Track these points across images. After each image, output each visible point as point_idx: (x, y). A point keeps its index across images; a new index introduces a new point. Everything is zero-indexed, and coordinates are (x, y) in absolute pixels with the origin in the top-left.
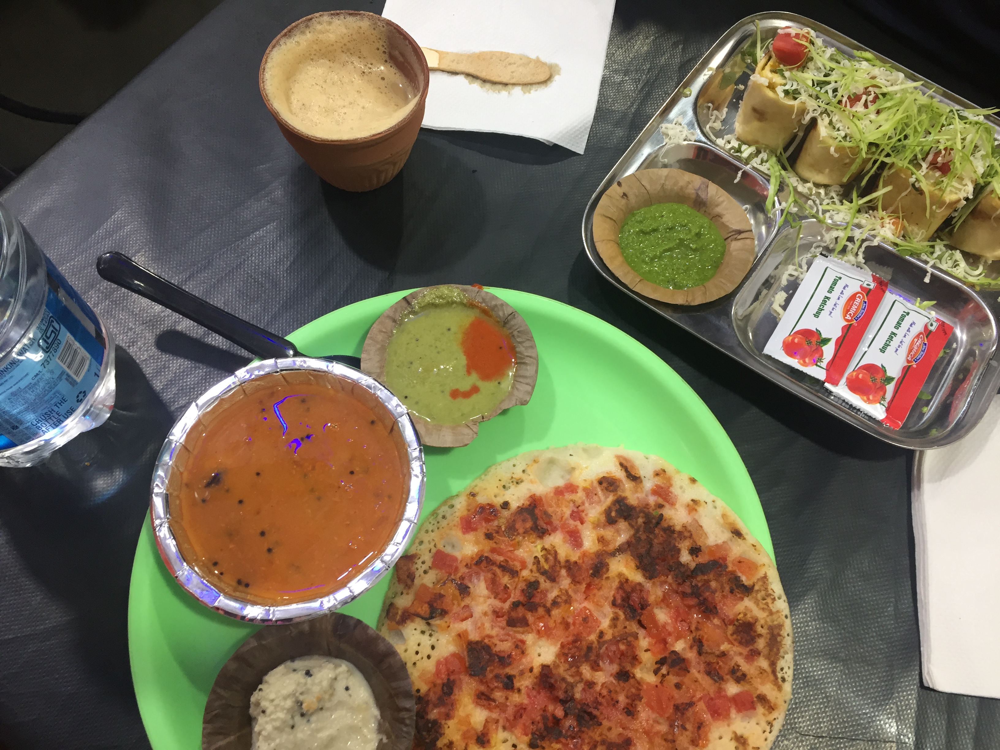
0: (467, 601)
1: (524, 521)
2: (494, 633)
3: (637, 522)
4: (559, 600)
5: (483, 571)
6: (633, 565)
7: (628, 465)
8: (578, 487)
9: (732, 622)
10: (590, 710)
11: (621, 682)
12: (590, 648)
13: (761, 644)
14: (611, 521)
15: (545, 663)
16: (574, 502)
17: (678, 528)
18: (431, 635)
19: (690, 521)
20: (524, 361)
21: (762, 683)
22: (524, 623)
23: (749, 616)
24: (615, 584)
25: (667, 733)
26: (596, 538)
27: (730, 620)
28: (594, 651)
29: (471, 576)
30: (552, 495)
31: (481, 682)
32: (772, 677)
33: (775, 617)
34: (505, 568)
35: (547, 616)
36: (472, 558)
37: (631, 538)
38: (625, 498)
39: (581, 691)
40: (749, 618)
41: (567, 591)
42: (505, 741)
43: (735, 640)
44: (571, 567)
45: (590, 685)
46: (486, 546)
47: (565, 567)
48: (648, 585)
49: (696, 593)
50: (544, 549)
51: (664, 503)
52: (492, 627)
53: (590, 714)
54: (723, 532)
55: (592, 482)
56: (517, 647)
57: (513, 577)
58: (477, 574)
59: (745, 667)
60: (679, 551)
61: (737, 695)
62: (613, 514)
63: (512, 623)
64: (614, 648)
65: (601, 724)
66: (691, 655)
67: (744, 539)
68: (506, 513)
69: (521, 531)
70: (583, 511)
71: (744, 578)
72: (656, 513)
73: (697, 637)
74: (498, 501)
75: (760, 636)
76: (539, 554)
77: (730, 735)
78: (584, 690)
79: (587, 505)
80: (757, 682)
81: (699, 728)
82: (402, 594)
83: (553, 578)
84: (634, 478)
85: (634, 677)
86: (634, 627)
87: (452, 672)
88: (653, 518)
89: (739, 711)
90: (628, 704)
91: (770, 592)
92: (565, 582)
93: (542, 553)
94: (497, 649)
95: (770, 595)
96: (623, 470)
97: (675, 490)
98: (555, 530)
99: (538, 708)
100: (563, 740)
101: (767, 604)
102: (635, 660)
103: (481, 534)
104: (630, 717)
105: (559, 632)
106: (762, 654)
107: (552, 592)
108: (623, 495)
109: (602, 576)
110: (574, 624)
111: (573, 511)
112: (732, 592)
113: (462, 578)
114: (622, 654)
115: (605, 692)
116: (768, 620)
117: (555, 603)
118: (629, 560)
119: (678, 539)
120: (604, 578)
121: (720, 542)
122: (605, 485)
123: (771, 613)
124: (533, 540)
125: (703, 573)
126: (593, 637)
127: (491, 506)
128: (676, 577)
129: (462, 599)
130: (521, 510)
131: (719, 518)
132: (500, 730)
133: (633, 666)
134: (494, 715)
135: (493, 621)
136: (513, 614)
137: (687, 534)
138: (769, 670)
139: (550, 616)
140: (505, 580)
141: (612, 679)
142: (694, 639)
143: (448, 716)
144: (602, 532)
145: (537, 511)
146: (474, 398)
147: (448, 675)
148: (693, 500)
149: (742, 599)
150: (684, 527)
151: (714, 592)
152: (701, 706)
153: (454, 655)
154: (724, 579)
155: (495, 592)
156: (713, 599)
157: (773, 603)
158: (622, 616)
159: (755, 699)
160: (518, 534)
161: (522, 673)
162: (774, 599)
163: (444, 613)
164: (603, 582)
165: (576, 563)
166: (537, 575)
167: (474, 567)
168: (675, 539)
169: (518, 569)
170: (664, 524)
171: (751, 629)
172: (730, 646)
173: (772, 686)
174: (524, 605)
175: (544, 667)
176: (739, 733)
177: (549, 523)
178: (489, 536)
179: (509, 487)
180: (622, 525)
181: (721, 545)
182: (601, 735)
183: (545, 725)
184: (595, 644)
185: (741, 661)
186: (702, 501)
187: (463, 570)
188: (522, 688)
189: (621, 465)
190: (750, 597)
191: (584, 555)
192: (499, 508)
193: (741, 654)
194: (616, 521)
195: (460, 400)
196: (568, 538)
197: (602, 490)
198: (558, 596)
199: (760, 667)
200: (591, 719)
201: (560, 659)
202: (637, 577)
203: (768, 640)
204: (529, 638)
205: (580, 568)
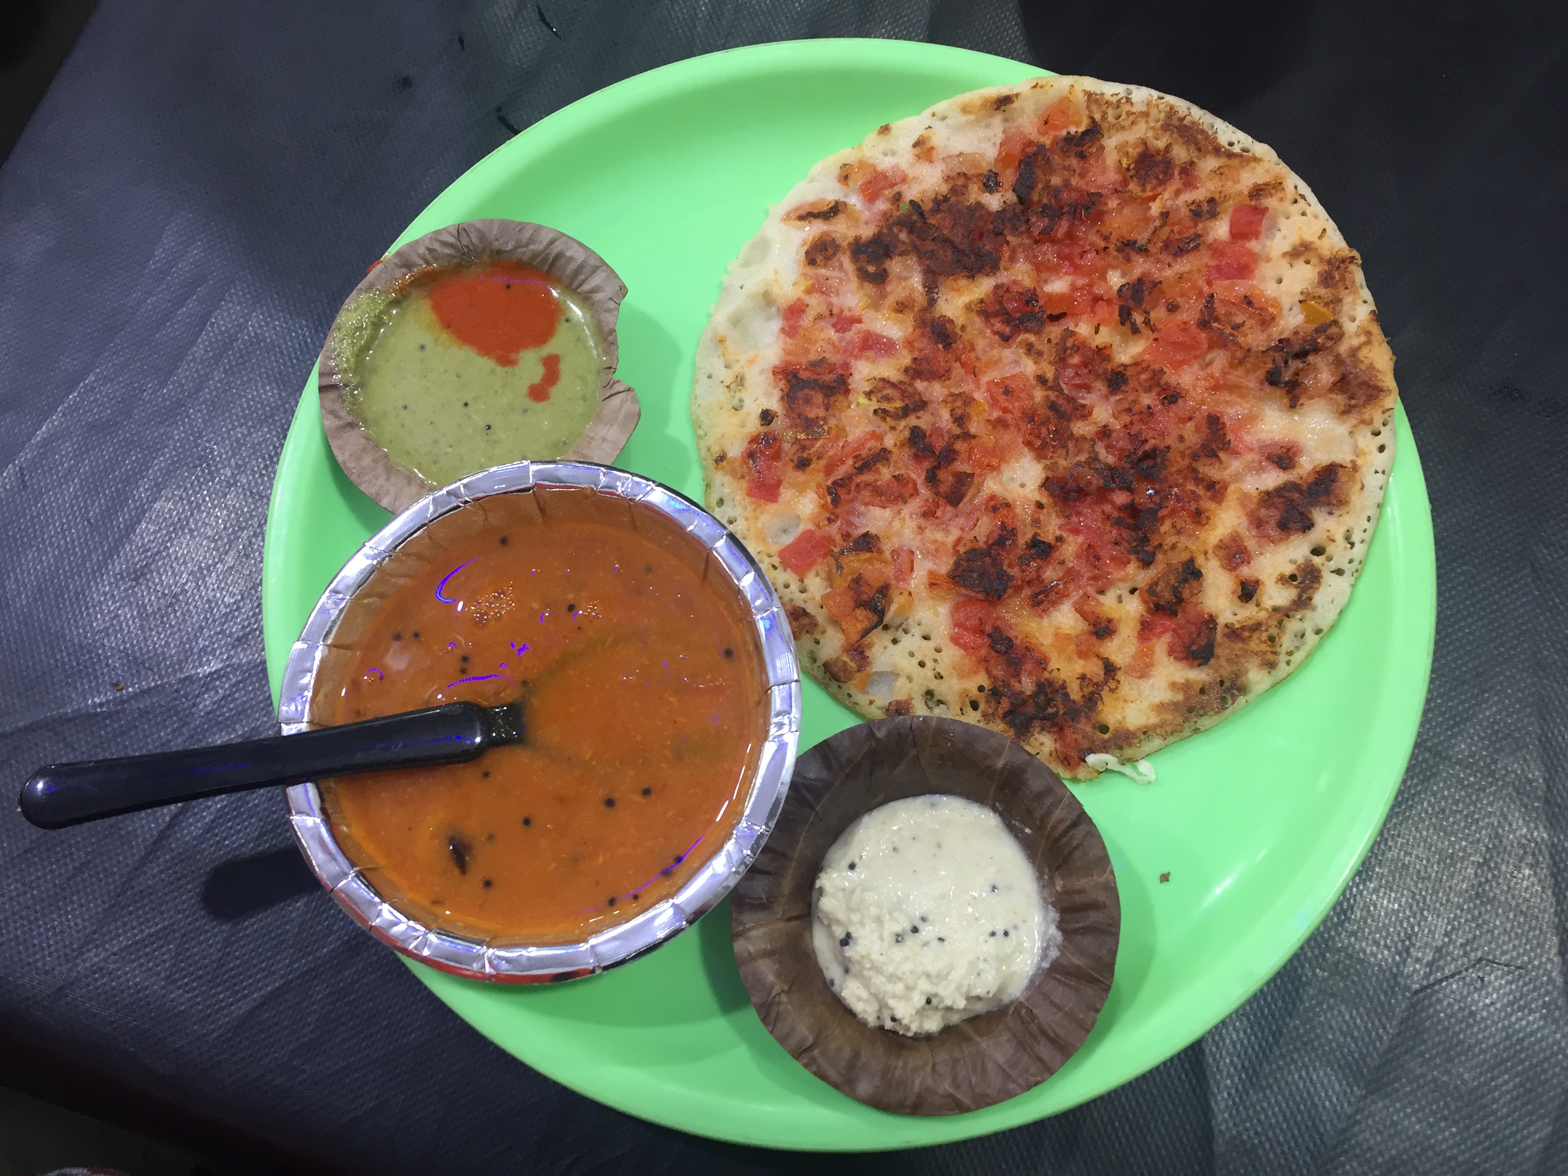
0: (887, 547)
1: (808, 401)
2: (955, 533)
3: (903, 243)
4: (959, 412)
5: (853, 500)
6: (963, 282)
7: (808, 209)
8: (799, 299)
9: (1125, 182)
10: (1140, 453)
11: (1123, 388)
12: (1053, 406)
13: (1181, 153)
14: (880, 279)
15: (1039, 482)
16: (820, 317)
17: (944, 189)
18: (906, 632)
19: (943, 167)
20: (551, 258)
21: (1237, 181)
22: (963, 481)
23: (1130, 150)
24: (978, 322)
25: (1233, 357)
26: (893, 315)
27: (1121, 182)
28: (1061, 401)
29: (850, 524)
30: (789, 341)
31: (1018, 589)
32: (1235, 162)
33: (1154, 112)
34: (866, 465)
35: (973, 442)
36: (823, 506)
37: (920, 263)
38: (857, 239)
39: (1108, 452)
40: (1133, 152)
41: (952, 395)
42: (1120, 599)
43: (1153, 189)
44: (916, 371)
45: (1105, 433)
46: (815, 476)
47: (913, 378)
48: (1003, 277)
49: (1054, 212)
50: (869, 395)
51: (896, 189)
52: (947, 531)
53: (1147, 456)
54: (988, 126)
55: (804, 274)
56: (995, 509)
57: (887, 459)
58: (851, 512)
59: (1200, 194)
60: (979, 205)
61: (1232, 225)
62: (871, 269)
63: (955, 498)
64: (1070, 372)
65: (1169, 448)
66: (1140, 266)
67: (1017, 95)
68: (779, 424)
69: (821, 412)
70: (842, 311)
71: (1073, 130)
72: (905, 207)
73: (1119, 244)
74: (753, 425)
75: (1168, 148)
76: (874, 405)
77: (1284, 263)
78: (1108, 447)
79: (834, 300)
80: (1231, 188)
81: (1250, 303)
82: (817, 642)
83: (921, 405)
84: (834, 210)
85: (1125, 366)
86: (1055, 331)
87: (982, 623)
88: (910, 216)
89: (1256, 235)
90: (1159, 395)
91: (1114, 99)
92: (936, 391)
93: (874, 399)
94: (982, 539)
95: (1119, 101)
96: (812, 219)
97: (885, 164)
98: (846, 366)
99: (1099, 524)
100: (1164, 512)
101: (1129, 114)
102: (1102, 353)
103: (793, 476)
104: (1180, 401)
105: (1006, 437)
106: (1195, 159)
107: (940, 417)
108: (851, 240)
109: (956, 334)
110: (1005, 410)
111: (834, 325)
112: (1082, 156)
113: (846, 536)
114: (1085, 364)
115: (1126, 419)
116: (1152, 124)
117: (960, 420)
118: (954, 284)
119: (961, 198)
120: (960, 333)
121: (999, 138)
122: (819, 258)
123: (1146, 115)
124: (846, 404)
125: (1032, 188)
126: (1039, 395)
127: (754, 440)
128: (1015, 230)
129: (880, 552)
130: (788, 398)
131: (963, 119)
132: (1101, 598)
133: (1108, 358)
134: (1076, 596)
135: (937, 525)
136: (943, 489)
137: (960, 182)
138: (1222, 161)
139: (974, 437)
140: (886, 473)
141: (1113, 399)
142: (1119, 250)
143: (1042, 663)
144: (891, 300)
145: (803, 375)
146: (565, 368)
147: (982, 632)
148: (915, 145)
149: (1102, 148)
150: (947, 179)
151: (1067, 185)
152: (1221, 288)
153: (956, 609)
154: (1056, 159)
155: (896, 498)
156: (1077, 190)
157: (1132, 104)
158: (1032, 338)
159: (1253, 203)
160: (825, 419)
161: (1036, 522)
162: (1128, 100)
163: (884, 590)
164: (966, 337)
165: (915, 360)
166: (903, 423)
167: (838, 511)
168: (958, 202)
169: (879, 447)
170: (927, 206)
171: (1152, 156)
172: (1158, 201)
173: (1247, 168)
174: (938, 467)
175: (1046, 485)
176: (1287, 248)
177: (832, 368)
178: (803, 464)
179: (741, 401)
180: (895, 266)
181: (1007, 137)
182: (1183, 455)
183: (1129, 527)
184: (1052, 395)
185: (1188, 196)
186: (923, 132)
187: (834, 530)
188: (1058, 533)
189: (801, 218)
190: (1105, 134)
191: (909, 344)
192: (765, 429)
193: (1178, 193)
194: (885, 270)
195: (555, 391)
196: (870, 353)
197: (825, 266)
198: (952, 410)
199: (1212, 171)
200: (1154, 458)
201: (1045, 458)
202: (984, 287)
203: (1180, 140)
204: (991, 486)
205: (927, 360)
